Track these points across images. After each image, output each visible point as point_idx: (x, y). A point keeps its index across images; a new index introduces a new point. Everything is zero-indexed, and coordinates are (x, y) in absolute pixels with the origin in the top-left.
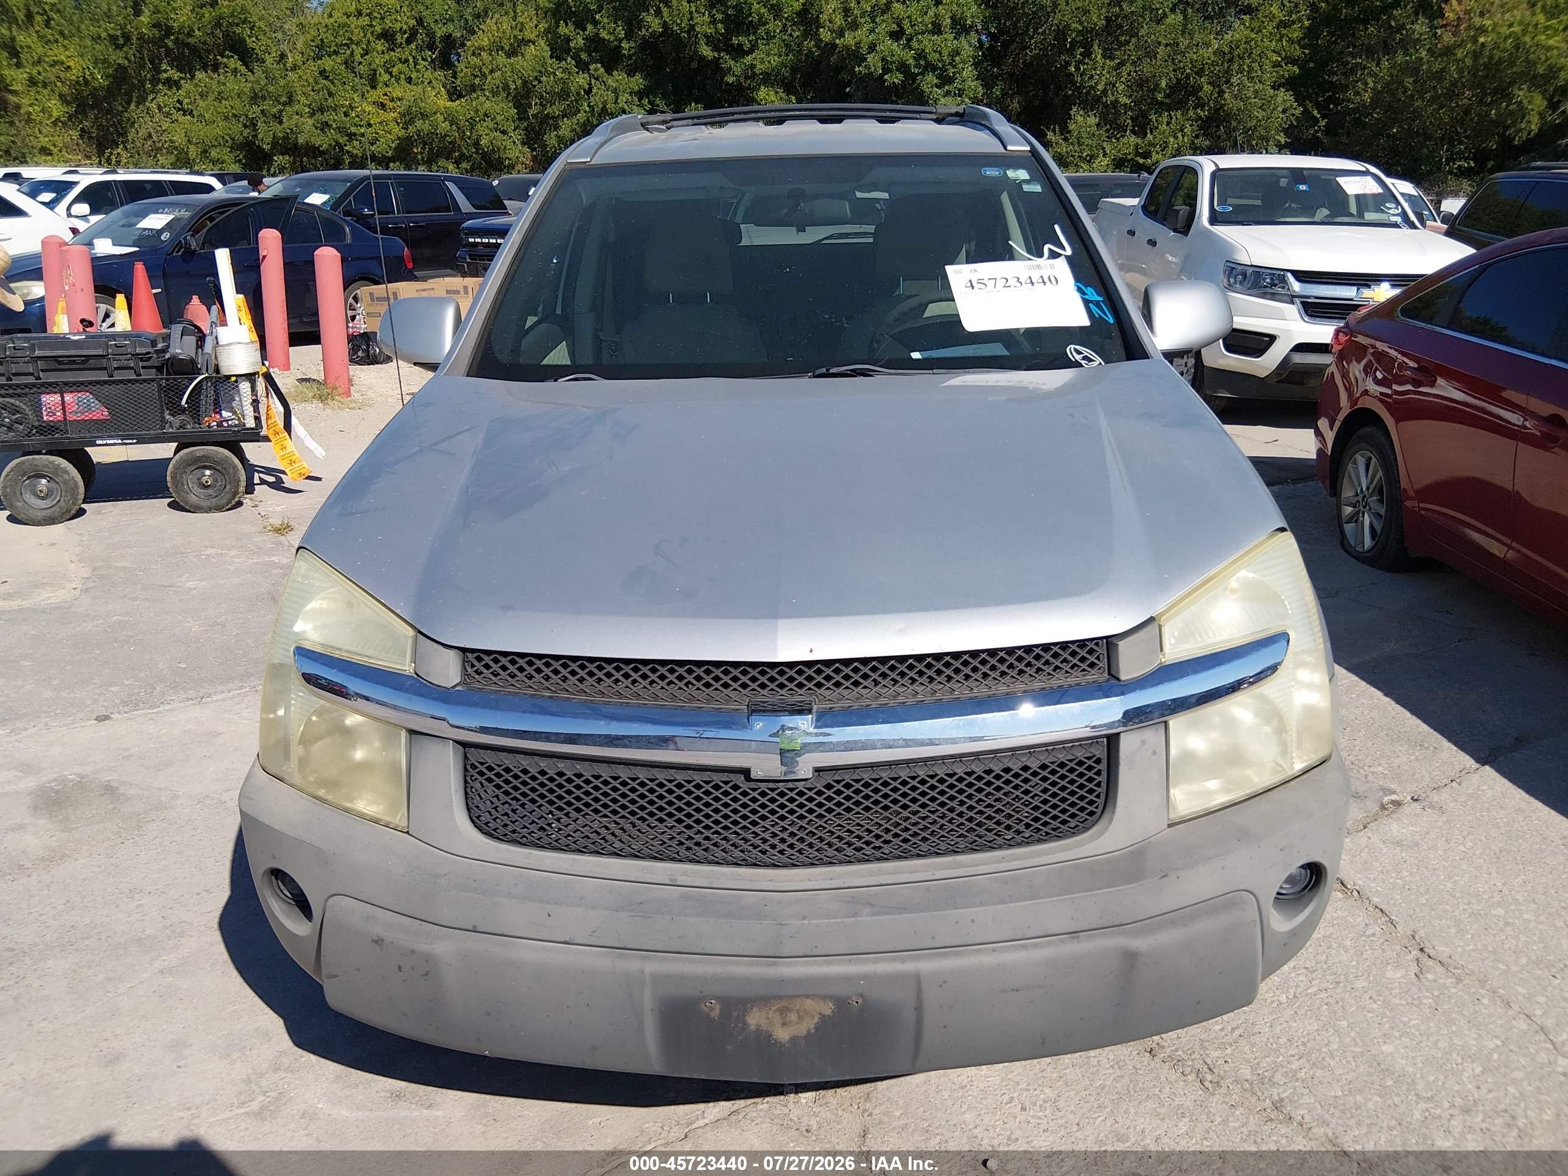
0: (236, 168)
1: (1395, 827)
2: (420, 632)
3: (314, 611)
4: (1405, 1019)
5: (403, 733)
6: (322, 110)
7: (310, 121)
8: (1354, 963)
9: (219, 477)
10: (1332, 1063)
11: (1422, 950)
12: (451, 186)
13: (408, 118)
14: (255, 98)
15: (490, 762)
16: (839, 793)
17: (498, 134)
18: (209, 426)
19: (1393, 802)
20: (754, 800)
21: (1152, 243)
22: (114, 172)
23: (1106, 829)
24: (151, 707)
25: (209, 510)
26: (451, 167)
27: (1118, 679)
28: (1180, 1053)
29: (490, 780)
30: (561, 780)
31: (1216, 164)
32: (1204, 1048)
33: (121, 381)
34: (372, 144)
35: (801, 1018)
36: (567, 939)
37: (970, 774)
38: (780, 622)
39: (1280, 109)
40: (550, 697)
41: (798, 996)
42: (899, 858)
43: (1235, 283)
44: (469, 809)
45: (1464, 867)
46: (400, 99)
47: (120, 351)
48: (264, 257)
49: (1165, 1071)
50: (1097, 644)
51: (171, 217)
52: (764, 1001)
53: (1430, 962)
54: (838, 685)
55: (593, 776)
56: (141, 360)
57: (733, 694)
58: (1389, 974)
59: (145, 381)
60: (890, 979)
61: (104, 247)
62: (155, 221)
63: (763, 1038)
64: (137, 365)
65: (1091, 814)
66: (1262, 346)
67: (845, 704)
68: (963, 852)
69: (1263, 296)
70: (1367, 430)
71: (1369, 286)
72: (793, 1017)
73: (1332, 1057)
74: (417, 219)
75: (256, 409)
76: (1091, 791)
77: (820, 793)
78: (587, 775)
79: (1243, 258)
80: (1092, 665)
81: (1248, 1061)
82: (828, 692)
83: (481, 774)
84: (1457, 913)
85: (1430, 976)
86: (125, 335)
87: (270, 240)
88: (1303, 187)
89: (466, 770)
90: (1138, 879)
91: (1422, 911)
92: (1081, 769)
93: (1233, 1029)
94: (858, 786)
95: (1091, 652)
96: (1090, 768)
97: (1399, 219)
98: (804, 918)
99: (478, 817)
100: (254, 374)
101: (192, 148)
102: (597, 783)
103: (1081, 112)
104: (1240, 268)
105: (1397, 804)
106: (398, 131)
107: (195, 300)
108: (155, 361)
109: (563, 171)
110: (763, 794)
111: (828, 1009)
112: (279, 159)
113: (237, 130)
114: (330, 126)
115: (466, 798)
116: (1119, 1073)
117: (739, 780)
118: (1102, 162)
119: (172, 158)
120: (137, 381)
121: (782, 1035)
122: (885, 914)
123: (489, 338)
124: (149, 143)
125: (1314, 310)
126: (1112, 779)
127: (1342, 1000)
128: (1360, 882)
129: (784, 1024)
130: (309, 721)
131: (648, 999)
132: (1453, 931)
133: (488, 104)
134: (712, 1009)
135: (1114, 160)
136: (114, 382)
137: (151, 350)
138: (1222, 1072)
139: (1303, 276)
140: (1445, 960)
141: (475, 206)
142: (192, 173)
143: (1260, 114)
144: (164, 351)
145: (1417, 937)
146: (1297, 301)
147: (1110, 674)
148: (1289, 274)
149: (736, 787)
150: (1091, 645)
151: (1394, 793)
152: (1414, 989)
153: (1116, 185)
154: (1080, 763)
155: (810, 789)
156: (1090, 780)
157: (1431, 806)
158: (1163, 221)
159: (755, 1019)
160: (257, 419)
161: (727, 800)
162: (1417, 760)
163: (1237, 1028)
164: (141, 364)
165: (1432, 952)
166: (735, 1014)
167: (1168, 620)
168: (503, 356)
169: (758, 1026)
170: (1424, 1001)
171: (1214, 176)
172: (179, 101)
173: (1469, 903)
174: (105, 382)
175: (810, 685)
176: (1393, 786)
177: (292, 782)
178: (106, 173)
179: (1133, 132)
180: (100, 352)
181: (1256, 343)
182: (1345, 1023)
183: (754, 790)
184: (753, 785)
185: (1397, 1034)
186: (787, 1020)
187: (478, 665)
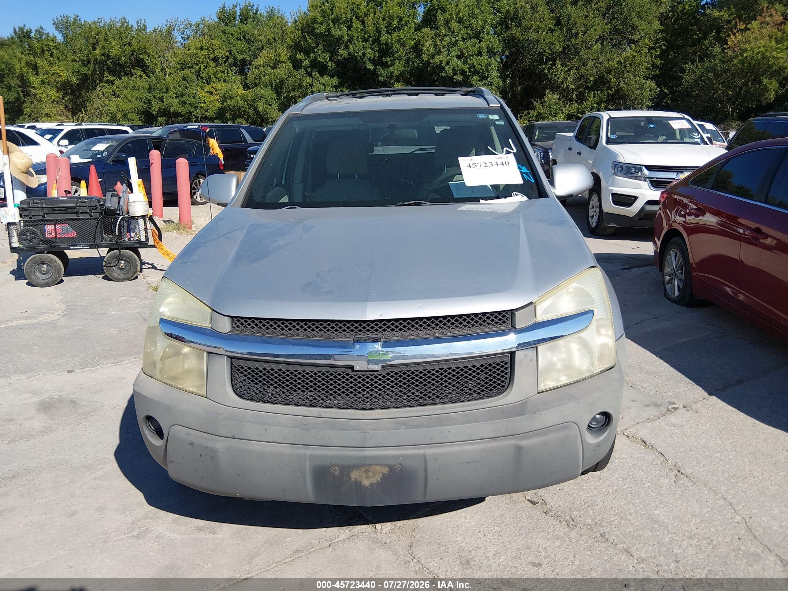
0: (140, 123)
1: (673, 419)
2: (214, 310)
3: (168, 303)
4: (667, 500)
5: (205, 354)
6: (182, 95)
7: (176, 101)
8: (646, 476)
9: (128, 264)
10: (630, 518)
11: (679, 471)
12: (243, 130)
13: (224, 99)
14: (150, 89)
15: (242, 365)
16: (392, 377)
17: (267, 106)
18: (124, 240)
19: (674, 408)
20: (355, 380)
21: (579, 153)
22: (81, 124)
23: (509, 393)
24: (93, 367)
25: (122, 280)
26: (244, 122)
27: (515, 328)
28: (559, 513)
29: (242, 373)
30: (272, 372)
31: (609, 115)
32: (571, 511)
33: (83, 219)
34: (206, 112)
35: (374, 475)
36: (274, 441)
37: (449, 369)
38: (369, 304)
39: (648, 89)
40: (269, 337)
41: (373, 464)
42: (419, 405)
43: (618, 171)
44: (232, 386)
45: (704, 436)
46: (219, 90)
47: (83, 204)
48: (152, 163)
49: (551, 520)
50: (507, 313)
51: (108, 145)
52: (358, 467)
53: (682, 476)
54: (393, 330)
55: (286, 370)
56: (93, 209)
57: (348, 335)
58: (662, 481)
59: (94, 219)
60: (412, 457)
61: (76, 159)
62: (100, 147)
63: (358, 484)
64: (91, 211)
65: (503, 386)
66: (631, 201)
67: (396, 338)
68: (446, 403)
69: (631, 177)
70: (676, 239)
71: (682, 172)
72: (371, 474)
73: (630, 515)
74: (226, 147)
75: (146, 232)
76: (503, 377)
77: (384, 377)
78: (284, 370)
79: (621, 160)
80: (504, 322)
81: (590, 517)
82: (389, 333)
83: (238, 370)
84: (698, 455)
85: (681, 482)
86: (85, 198)
87: (155, 156)
88: (652, 126)
89: (232, 369)
90: (522, 414)
91: (681, 454)
92: (498, 367)
93: (585, 503)
94: (401, 374)
95: (504, 316)
96: (502, 367)
97: (699, 141)
98: (376, 430)
99: (236, 389)
100: (146, 216)
101: (119, 113)
102: (288, 373)
103: (551, 93)
104: (620, 164)
105: (676, 409)
106: (218, 105)
107: (119, 183)
108: (99, 210)
109: (288, 117)
110: (360, 377)
111: (386, 470)
112: (160, 119)
113: (141, 105)
114: (186, 103)
115: (232, 381)
116: (530, 521)
117: (349, 371)
118: (561, 116)
119: (108, 118)
120: (90, 219)
121: (366, 483)
122: (411, 428)
123: (251, 191)
124: (98, 111)
125: (655, 184)
126: (512, 371)
127: (638, 492)
128: (653, 442)
129: (367, 478)
130: (165, 351)
131: (308, 466)
132: (695, 463)
133: (263, 92)
134: (335, 471)
135: (567, 115)
136: (79, 219)
137: (98, 204)
138: (578, 521)
139: (650, 168)
140: (689, 475)
141: (255, 141)
142: (118, 125)
143: (639, 92)
144: (104, 205)
145: (677, 465)
146: (648, 180)
147: (512, 326)
148: (643, 167)
149: (348, 374)
150: (504, 313)
151: (675, 404)
152: (673, 487)
153: (566, 127)
154: (498, 364)
155: (380, 375)
156: (502, 372)
157: (692, 410)
158: (584, 143)
159: (355, 475)
160: (147, 237)
161: (344, 380)
162: (688, 390)
163: (587, 503)
164: (93, 211)
165: (683, 472)
166: (345, 473)
167: (539, 304)
168: (258, 199)
169: (356, 479)
170: (677, 492)
171: (608, 121)
172: (113, 91)
173: (704, 451)
174: (76, 219)
175: (381, 330)
176: (675, 401)
177: (157, 378)
178: (76, 125)
179: (577, 102)
180: (73, 205)
181: (628, 200)
182: (638, 501)
183: (355, 375)
184: (355, 373)
185: (662, 506)
186: (368, 476)
187: (238, 323)
